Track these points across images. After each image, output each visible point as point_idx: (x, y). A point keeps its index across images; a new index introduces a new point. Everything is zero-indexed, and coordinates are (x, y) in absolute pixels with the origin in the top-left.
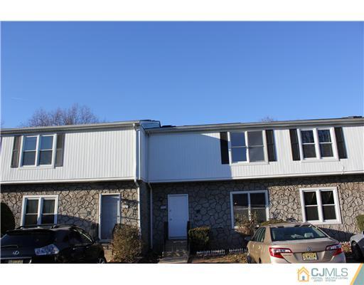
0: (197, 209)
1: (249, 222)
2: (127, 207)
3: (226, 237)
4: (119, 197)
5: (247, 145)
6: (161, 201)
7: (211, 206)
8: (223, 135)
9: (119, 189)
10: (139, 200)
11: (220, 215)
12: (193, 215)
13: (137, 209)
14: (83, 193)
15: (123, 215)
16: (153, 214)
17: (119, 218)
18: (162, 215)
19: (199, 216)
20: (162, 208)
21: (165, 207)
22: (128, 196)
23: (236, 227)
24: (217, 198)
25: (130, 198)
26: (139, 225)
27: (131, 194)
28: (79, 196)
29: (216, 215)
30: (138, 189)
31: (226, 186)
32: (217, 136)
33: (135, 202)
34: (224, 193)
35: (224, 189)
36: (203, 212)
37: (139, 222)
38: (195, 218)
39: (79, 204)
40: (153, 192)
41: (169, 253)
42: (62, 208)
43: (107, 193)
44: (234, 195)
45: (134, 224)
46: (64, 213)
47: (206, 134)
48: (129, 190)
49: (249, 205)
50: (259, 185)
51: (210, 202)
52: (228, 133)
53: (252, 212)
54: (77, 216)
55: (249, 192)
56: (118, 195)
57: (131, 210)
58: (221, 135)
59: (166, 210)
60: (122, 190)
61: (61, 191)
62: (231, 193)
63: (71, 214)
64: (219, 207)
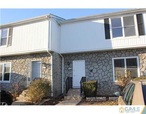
0: (90, 69)
1: (125, 78)
2: (45, 68)
3: (109, 88)
4: (41, 62)
5: (123, 26)
6: (69, 65)
7: (100, 67)
8: (106, 20)
9: (41, 57)
10: (51, 63)
11: (106, 73)
12: (88, 73)
13: (50, 69)
14: (23, 60)
15: (43, 73)
16: (64, 73)
17: (41, 75)
18: (69, 73)
19: (92, 74)
20: (69, 69)
21: (71, 68)
22: (46, 61)
23: (116, 81)
24: (103, 62)
25: (47, 63)
26: (52, 79)
27: (47, 60)
28: (21, 62)
29: (103, 73)
30: (52, 56)
31: (109, 54)
32: (102, 21)
33: (49, 65)
34: (108, 58)
35: (108, 56)
36: (94, 71)
37: (52, 77)
38: (90, 75)
39: (21, 67)
40: (64, 59)
41: (68, 97)
42: (13, 70)
43: (35, 60)
44: (115, 60)
45: (49, 78)
46: (14, 72)
47: (95, 21)
48: (46, 58)
49: (126, 66)
50: (132, 53)
51: (99, 64)
52: (110, 19)
53: (128, 71)
54: (20, 73)
55: (125, 58)
56: (40, 61)
57: (47, 70)
58: (105, 21)
59: (72, 70)
60: (42, 58)
61: (13, 60)
62: (113, 59)
63: (17, 73)
64: (104, 68)
